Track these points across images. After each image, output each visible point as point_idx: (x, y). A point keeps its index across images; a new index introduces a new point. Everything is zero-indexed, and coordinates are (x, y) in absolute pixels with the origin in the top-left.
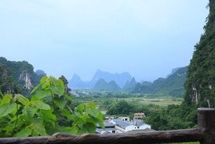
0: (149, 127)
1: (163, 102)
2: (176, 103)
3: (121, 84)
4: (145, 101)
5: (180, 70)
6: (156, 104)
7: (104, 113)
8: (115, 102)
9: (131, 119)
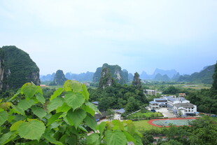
0: (189, 102)
1: (198, 87)
2: (206, 88)
3: (171, 76)
4: (186, 86)
5: (209, 68)
6: (193, 88)
7: (160, 93)
8: (167, 87)
9: (177, 97)
